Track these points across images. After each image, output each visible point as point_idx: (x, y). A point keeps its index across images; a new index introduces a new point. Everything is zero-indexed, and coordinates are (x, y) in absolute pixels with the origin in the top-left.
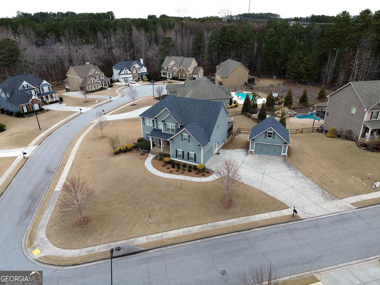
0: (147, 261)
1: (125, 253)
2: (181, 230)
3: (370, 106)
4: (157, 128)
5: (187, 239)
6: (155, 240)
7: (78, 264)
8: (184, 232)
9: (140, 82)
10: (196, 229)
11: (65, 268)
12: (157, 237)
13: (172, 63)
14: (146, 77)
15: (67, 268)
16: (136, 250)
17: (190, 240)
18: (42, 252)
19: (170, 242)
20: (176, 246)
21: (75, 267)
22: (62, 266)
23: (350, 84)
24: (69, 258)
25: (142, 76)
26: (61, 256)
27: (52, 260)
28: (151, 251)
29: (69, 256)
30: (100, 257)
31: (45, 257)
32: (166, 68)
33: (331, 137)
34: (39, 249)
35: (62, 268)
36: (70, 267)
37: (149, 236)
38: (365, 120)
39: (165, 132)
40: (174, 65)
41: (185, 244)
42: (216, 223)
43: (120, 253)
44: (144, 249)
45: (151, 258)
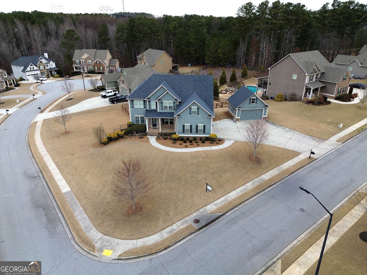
0: (233, 222)
1: (207, 222)
2: (237, 190)
3: (309, 71)
4: (149, 108)
5: (250, 196)
6: (223, 204)
7: (170, 246)
8: (241, 191)
9: (51, 78)
10: (249, 186)
11: (158, 254)
12: (223, 201)
13: (85, 56)
14: (56, 73)
15: (161, 253)
16: (215, 217)
17: (253, 195)
18: (114, 250)
19: (238, 202)
20: (245, 203)
21: (169, 249)
22: (155, 253)
23: (290, 55)
24: (153, 244)
25: (51, 72)
26: (143, 246)
27: (138, 252)
28: (228, 214)
29: (153, 243)
30: (187, 233)
31: (125, 252)
32: (77, 61)
33: (280, 101)
34: (108, 249)
35: (155, 256)
36: (164, 252)
37: (215, 202)
38: (306, 82)
39: (161, 111)
40: (88, 58)
41: (251, 200)
42: (260, 177)
43: (202, 223)
44: (221, 214)
45: (234, 219)
